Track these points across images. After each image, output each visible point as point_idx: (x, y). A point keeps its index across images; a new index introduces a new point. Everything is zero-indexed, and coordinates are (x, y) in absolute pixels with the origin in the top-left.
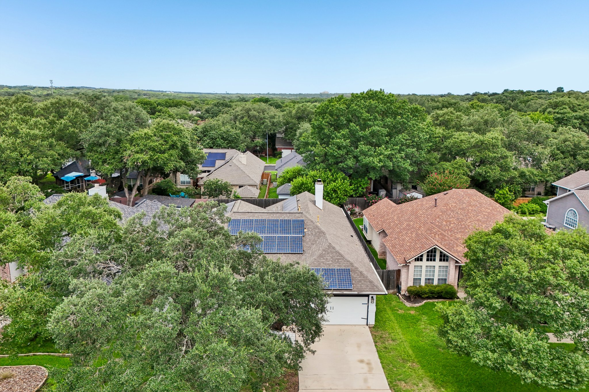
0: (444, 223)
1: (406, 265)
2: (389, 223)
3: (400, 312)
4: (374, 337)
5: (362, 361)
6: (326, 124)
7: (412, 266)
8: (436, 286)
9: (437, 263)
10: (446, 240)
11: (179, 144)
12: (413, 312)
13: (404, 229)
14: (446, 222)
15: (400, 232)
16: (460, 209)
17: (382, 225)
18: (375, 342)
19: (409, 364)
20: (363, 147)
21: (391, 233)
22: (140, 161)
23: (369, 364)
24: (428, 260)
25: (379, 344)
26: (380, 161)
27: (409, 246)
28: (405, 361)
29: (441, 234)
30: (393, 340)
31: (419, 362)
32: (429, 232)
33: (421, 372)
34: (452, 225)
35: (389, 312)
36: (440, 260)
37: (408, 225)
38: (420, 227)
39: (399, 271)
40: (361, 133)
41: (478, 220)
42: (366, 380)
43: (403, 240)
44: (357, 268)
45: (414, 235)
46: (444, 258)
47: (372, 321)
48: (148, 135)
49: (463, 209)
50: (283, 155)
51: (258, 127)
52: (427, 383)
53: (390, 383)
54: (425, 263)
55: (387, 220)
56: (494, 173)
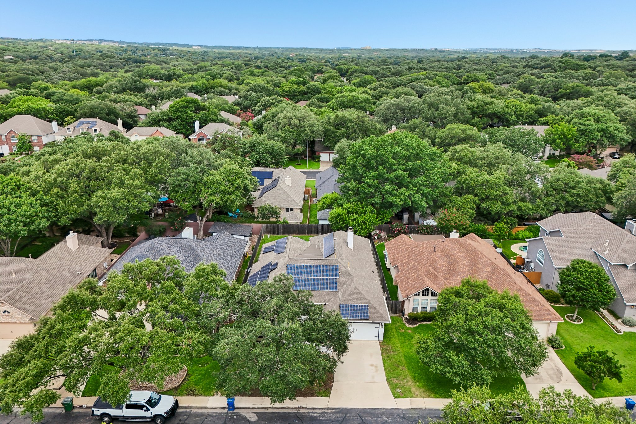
0: (439, 266)
1: (408, 299)
2: (402, 260)
3: (402, 331)
4: (382, 349)
5: (372, 365)
7: (411, 300)
8: (428, 313)
9: (430, 297)
10: (437, 280)
11: (242, 186)
12: (410, 331)
13: (410, 268)
14: (440, 265)
15: (407, 271)
16: (452, 255)
17: (397, 261)
18: (382, 353)
19: (401, 368)
20: (388, 187)
21: (402, 270)
22: (214, 202)
23: (376, 367)
24: (423, 295)
25: (384, 354)
26: (401, 200)
27: (412, 284)
28: (399, 366)
29: (435, 275)
30: (394, 351)
31: (408, 366)
32: (426, 274)
33: (407, 372)
34: (444, 268)
35: (394, 330)
36: (432, 295)
37: (414, 265)
38: (421, 268)
39: (403, 302)
40: (387, 175)
41: (464, 264)
42: (373, 377)
43: (409, 278)
44: (373, 305)
45: (416, 275)
46: (434, 294)
47: (381, 338)
50: (322, 159)
51: (299, 135)
52: (409, 379)
53: (388, 379)
54: (421, 297)
55: (401, 256)
56: (496, 207)
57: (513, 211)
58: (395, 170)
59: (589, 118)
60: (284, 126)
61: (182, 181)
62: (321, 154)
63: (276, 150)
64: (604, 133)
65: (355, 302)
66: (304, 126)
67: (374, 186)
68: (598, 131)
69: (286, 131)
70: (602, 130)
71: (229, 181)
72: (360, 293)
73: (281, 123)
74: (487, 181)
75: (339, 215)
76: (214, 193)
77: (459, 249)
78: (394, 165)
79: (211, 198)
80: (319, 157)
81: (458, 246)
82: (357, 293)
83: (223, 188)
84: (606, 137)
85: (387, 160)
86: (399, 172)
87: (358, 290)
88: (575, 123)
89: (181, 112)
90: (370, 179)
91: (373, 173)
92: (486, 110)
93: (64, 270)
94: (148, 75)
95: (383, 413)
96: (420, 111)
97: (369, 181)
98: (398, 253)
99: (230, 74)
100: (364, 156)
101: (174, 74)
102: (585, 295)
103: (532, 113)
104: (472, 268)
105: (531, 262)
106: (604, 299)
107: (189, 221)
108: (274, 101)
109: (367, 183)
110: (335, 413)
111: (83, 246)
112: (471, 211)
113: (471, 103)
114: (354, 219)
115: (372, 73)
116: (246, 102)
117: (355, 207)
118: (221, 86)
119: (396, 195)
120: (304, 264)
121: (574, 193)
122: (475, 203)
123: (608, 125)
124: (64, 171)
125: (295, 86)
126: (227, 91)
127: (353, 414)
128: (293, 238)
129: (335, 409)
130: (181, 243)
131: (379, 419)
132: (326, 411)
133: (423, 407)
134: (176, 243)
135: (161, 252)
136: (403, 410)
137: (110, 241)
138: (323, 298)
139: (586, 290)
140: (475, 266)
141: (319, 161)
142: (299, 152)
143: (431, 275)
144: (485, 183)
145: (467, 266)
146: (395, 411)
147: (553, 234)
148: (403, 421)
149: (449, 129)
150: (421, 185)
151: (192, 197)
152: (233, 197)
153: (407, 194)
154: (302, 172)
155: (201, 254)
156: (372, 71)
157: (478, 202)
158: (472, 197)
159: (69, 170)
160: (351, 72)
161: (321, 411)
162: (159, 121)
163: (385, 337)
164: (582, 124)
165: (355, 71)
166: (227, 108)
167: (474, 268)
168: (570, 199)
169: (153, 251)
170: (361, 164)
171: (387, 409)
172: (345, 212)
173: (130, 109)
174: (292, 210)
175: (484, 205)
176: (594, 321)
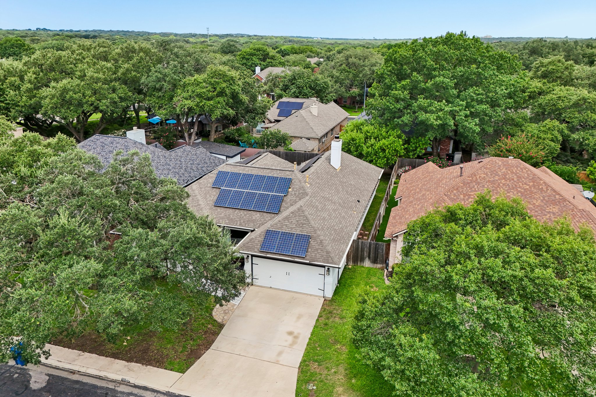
1: (393, 239)
2: (412, 190)
4: (323, 309)
5: (290, 333)
6: (389, 73)
7: (399, 241)
11: (228, 91)
13: (417, 199)
15: (411, 202)
17: (404, 192)
18: (320, 316)
19: (339, 346)
20: (422, 101)
22: (186, 107)
23: (296, 337)
25: (322, 319)
26: (438, 118)
28: (336, 342)
33: (343, 357)
37: (423, 195)
39: (389, 243)
42: (280, 354)
44: (319, 236)
47: (329, 294)
48: (198, 82)
49: (493, 182)
52: (341, 369)
53: (303, 361)
58: (435, 76)
60: (341, 65)
65: (292, 228)
66: (364, 66)
69: (342, 71)
72: (305, 216)
73: (338, 62)
77: (505, 174)
81: (504, 170)
82: (300, 216)
87: (303, 211)
98: (411, 183)
112: (553, 144)
119: (432, 112)
120: (244, 172)
122: (561, 132)
130: (118, 143)
138: (253, 221)
150: (473, 100)
157: (566, 132)
158: (556, 123)
163: (336, 292)
175: (575, 136)
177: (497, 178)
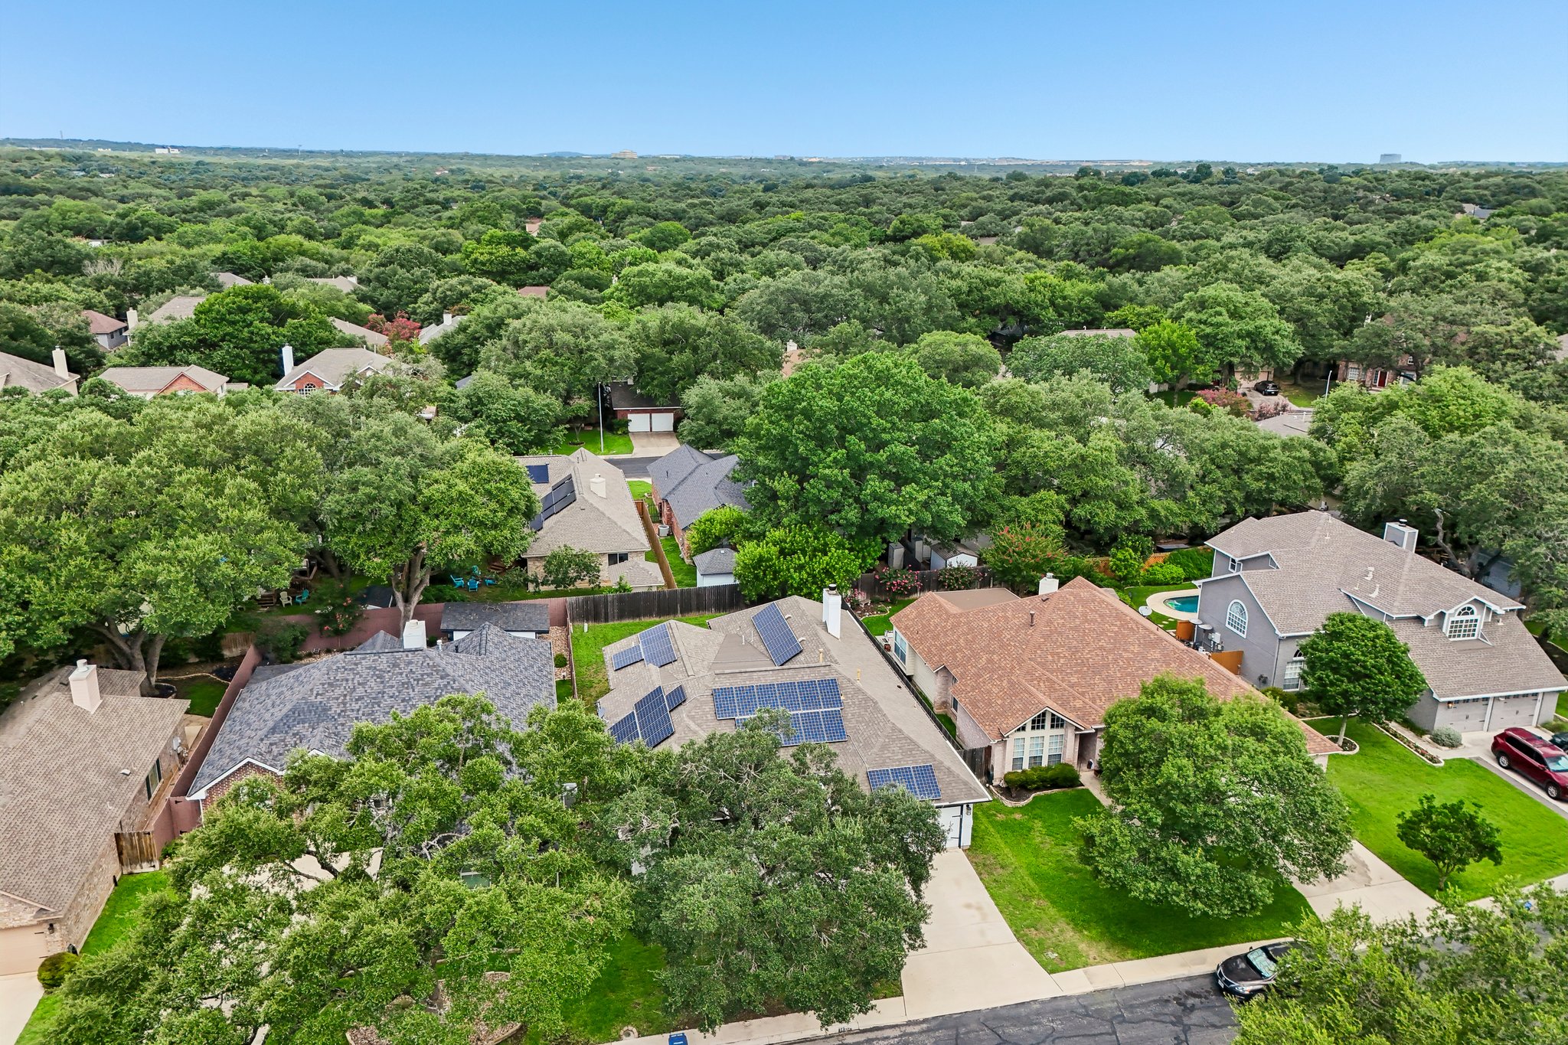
0: (1050, 657)
1: (1003, 741)
2: (953, 652)
3: (1000, 817)
4: (975, 865)
5: (969, 906)
7: (1009, 742)
8: (1048, 768)
9: (1048, 732)
10: (1056, 690)
12: (1018, 816)
13: (984, 669)
14: (1052, 655)
15: (979, 675)
16: (1072, 628)
17: (941, 656)
18: (980, 874)
19: (1035, 902)
20: (874, 483)
21: (962, 675)
23: (979, 908)
24: (1033, 729)
25: (985, 876)
27: (1002, 706)
28: (1028, 898)
29: (1048, 679)
30: (1003, 867)
31: (1047, 896)
32: (1028, 678)
33: (1052, 911)
34: (1062, 661)
35: (983, 818)
36: (1052, 727)
37: (990, 661)
38: (1013, 668)
39: (989, 749)
40: (868, 457)
41: (1101, 648)
42: (983, 933)
43: (989, 692)
44: (941, 763)
45: (1005, 683)
46: (1057, 722)
47: (967, 841)
49: (1075, 629)
50: (631, 428)
51: (577, 371)
52: (1064, 926)
53: (1016, 933)
54: (1029, 732)
55: (947, 644)
56: (1106, 515)
57: (1141, 520)
58: (888, 443)
59: (1218, 309)
60: (537, 349)
61: (363, 505)
62: (630, 417)
63: (535, 411)
64: (1253, 341)
65: (899, 760)
66: (589, 348)
67: (839, 484)
68: (1239, 337)
69: (543, 363)
70: (1249, 334)
71: (489, 493)
72: (907, 738)
73: (525, 342)
74: (1083, 458)
75: (761, 559)
76: (456, 527)
77: (1084, 615)
78: (884, 430)
79: (451, 540)
80: (626, 423)
82: (900, 739)
83: (480, 513)
84: (1256, 348)
85: (864, 421)
86: (900, 449)
87: (900, 731)
88: (1190, 321)
89: (233, 323)
90: (829, 467)
91: (834, 454)
92: (989, 299)
93: (85, 769)
94: (65, 227)
95: (1038, 1013)
96: (846, 305)
97: (827, 471)
98: (936, 637)
99: (306, 222)
100: (807, 414)
101: (145, 223)
102: (1368, 690)
103: (1087, 300)
104: (1121, 656)
105: (1212, 631)
106: (1407, 694)
107: (370, 607)
108: (467, 288)
109: (825, 478)
110: (928, 1030)
111: (113, 700)
112: (1056, 528)
113: (955, 283)
114: (801, 568)
115: (669, 215)
116: (386, 292)
117: (798, 538)
118: (303, 253)
119: (896, 503)
120: (755, 683)
121: (1260, 473)
123: (1258, 323)
124: (34, 495)
125: (504, 250)
126: (321, 265)
127: (974, 1026)
128: (680, 624)
129: (925, 1021)
130: (410, 663)
131: (1035, 1028)
132: (909, 1029)
133: (1119, 983)
134: (395, 665)
135: (360, 691)
136: (1078, 997)
137: (153, 680)
139: (1370, 677)
140: (1125, 650)
141: (626, 433)
142: (581, 413)
143: (1039, 679)
144: (1079, 462)
145: (1110, 651)
146: (1063, 1004)
147: (1250, 564)
148: (1089, 1023)
149: (930, 345)
150: (946, 475)
151: (390, 544)
152: (507, 533)
153: (922, 497)
154: (610, 461)
155: (468, 687)
156: (669, 210)
157: (1068, 507)
158: (1053, 495)
159: (48, 492)
160: (618, 213)
161: (897, 1032)
162: (172, 348)
163: (973, 836)
164: (1205, 323)
165: (629, 211)
166: (343, 310)
167: (1125, 655)
168: (1255, 486)
169: (338, 692)
170: (802, 432)
171: (1043, 1002)
172: (774, 550)
173: (72, 320)
174: (623, 558)
175: (1080, 511)
176: (1377, 744)
177: (1078, 622)
